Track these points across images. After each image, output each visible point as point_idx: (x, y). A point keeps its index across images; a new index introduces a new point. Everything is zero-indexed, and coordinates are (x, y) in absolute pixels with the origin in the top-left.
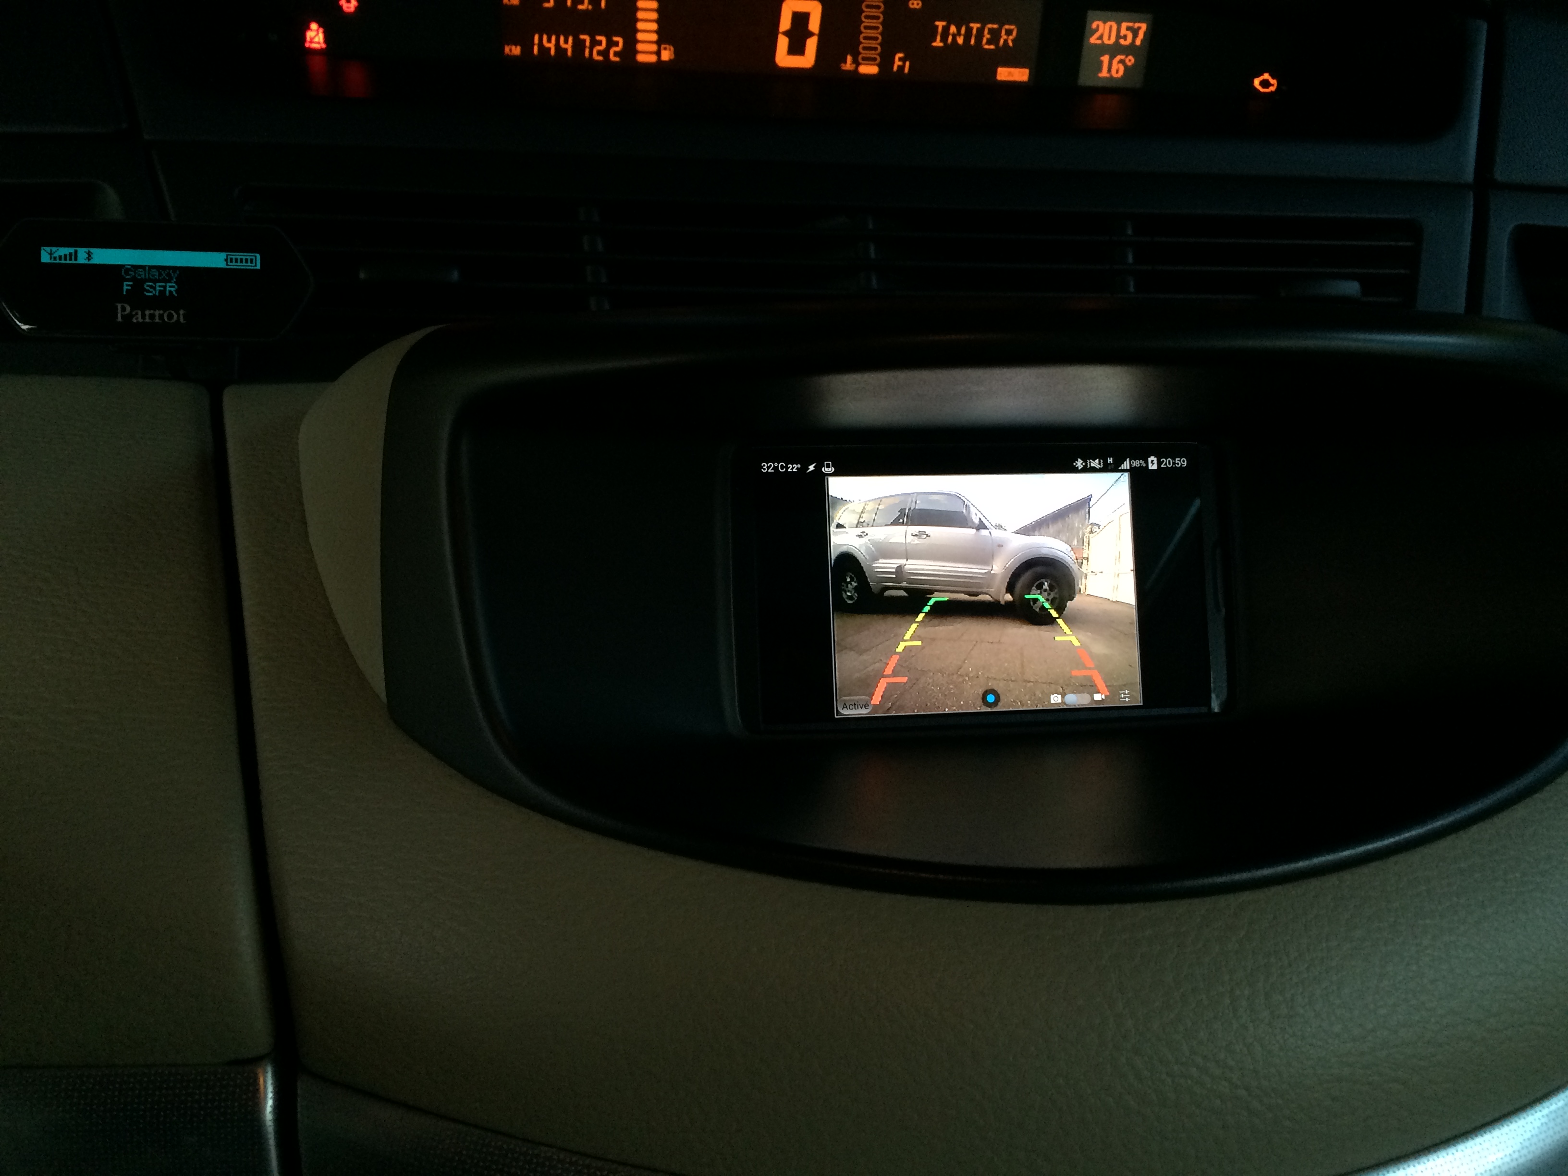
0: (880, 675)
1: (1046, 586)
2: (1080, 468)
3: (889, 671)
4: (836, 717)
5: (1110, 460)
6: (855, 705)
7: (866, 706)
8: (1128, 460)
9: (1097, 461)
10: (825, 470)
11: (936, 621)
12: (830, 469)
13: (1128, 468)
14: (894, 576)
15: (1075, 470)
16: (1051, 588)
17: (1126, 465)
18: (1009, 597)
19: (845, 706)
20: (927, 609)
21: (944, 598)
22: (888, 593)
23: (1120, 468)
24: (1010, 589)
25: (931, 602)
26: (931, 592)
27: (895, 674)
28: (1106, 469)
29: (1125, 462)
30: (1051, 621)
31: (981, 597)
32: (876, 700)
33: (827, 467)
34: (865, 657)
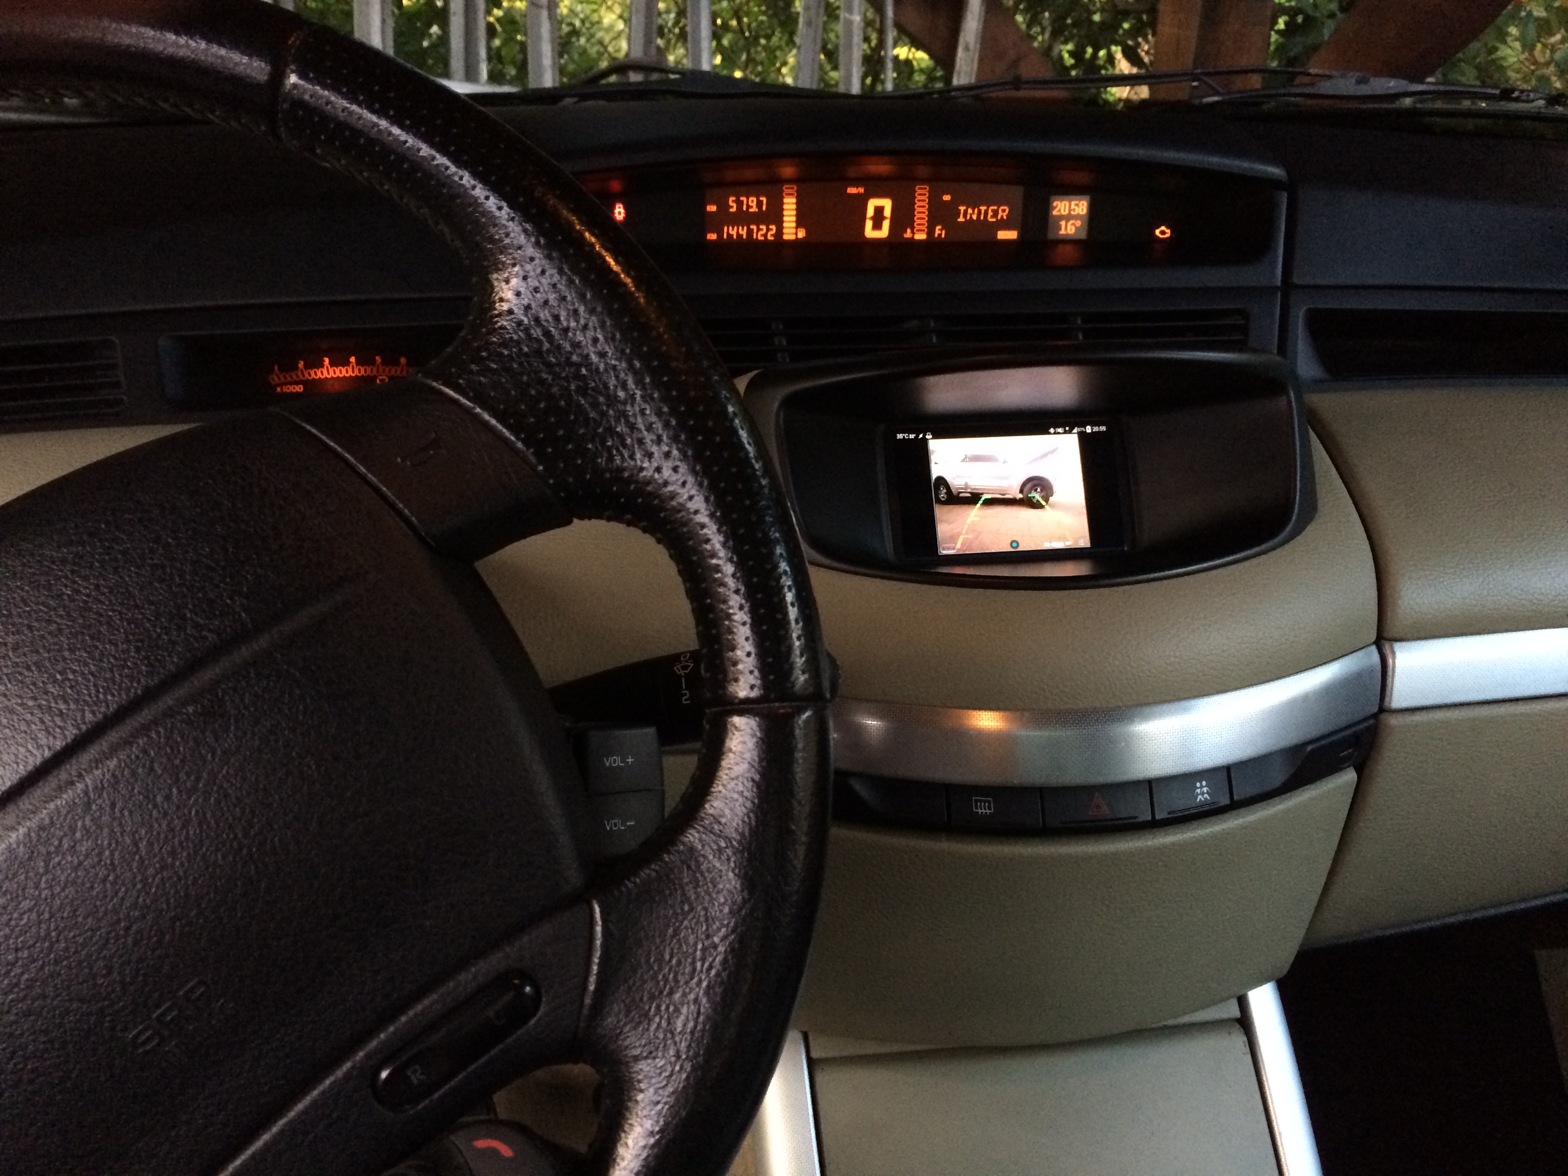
1: (1039, 490)
2: (1052, 432)
3: (964, 532)
4: (939, 554)
5: (1067, 428)
6: (949, 549)
7: (954, 549)
9: (1061, 428)
10: (927, 437)
11: (985, 508)
13: (1077, 432)
14: (964, 487)
16: (1042, 491)
18: (1021, 496)
19: (944, 549)
20: (981, 502)
21: (989, 496)
22: (961, 495)
23: (1072, 432)
24: (1021, 491)
25: (983, 499)
26: (982, 494)
27: (967, 533)
28: (1065, 432)
29: (1075, 429)
30: (1042, 507)
31: (1007, 496)
32: (958, 546)
34: (952, 526)
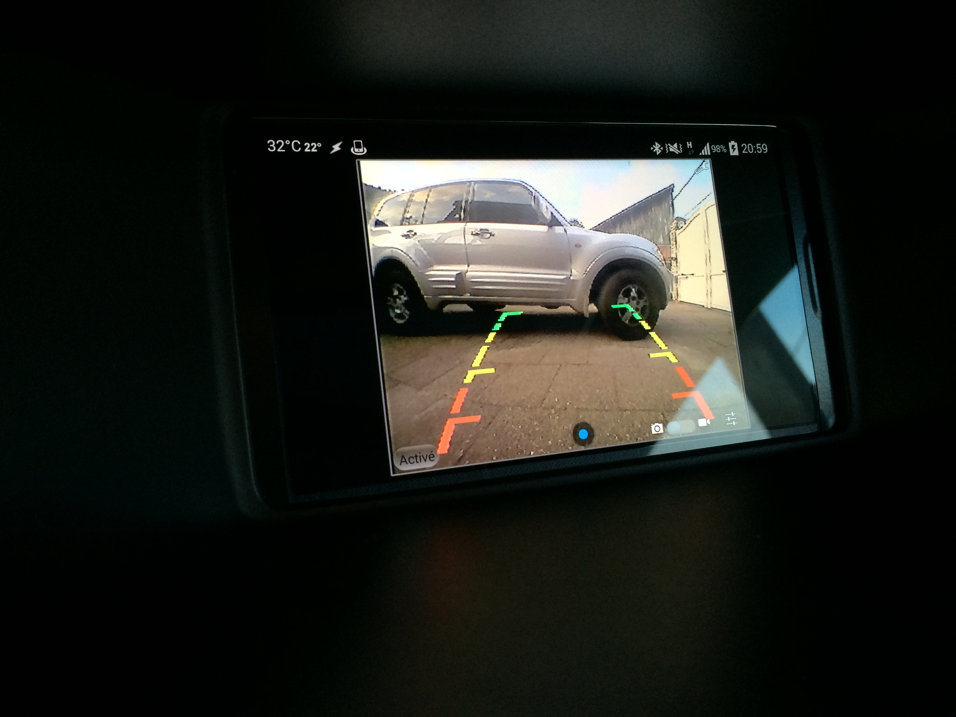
0: (446, 414)
1: (633, 293)
2: (658, 153)
3: (456, 409)
4: (392, 475)
5: (689, 145)
6: (417, 458)
7: (431, 457)
8: (708, 144)
9: (676, 145)
10: (355, 151)
11: (510, 342)
12: (361, 150)
13: (709, 154)
14: (454, 287)
15: (652, 156)
16: (640, 294)
17: (706, 150)
18: (593, 308)
19: (403, 460)
20: (498, 327)
21: (517, 311)
22: (447, 308)
23: (700, 154)
24: (594, 297)
25: (502, 318)
26: (502, 305)
27: (464, 412)
28: (685, 155)
29: (705, 148)
30: (643, 335)
31: (562, 310)
32: (443, 448)
33: (356, 148)
34: (424, 393)
